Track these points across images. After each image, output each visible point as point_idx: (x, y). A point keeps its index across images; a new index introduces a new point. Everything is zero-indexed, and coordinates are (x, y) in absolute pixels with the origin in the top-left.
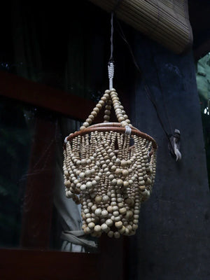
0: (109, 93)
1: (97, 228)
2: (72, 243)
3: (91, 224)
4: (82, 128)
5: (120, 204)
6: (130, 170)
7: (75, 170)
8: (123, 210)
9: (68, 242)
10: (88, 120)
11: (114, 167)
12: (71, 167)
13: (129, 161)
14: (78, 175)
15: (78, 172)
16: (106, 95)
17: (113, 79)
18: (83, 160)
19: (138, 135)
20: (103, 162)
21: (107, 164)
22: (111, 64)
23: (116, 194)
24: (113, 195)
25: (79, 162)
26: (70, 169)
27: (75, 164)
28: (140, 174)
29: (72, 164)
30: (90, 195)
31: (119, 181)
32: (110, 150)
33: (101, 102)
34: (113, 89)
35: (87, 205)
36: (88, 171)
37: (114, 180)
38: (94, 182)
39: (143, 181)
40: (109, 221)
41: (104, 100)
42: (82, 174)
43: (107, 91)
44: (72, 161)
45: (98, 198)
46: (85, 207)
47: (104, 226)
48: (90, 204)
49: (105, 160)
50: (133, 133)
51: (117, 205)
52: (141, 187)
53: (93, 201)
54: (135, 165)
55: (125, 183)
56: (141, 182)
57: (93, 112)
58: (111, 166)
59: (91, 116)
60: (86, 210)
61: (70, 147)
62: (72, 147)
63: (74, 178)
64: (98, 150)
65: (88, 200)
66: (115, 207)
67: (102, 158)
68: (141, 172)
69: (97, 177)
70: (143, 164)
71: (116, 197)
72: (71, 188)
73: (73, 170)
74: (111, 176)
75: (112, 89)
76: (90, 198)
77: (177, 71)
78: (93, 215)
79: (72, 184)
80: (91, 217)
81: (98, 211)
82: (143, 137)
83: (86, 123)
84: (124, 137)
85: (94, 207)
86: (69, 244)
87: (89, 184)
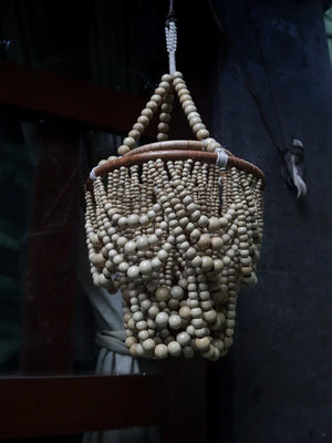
0: (171, 81)
1: (161, 349)
2: (115, 352)
3: (149, 343)
4: (122, 148)
5: (205, 304)
6: (226, 237)
7: (115, 236)
8: (210, 314)
9: (109, 350)
10: (133, 132)
11: (196, 232)
12: (106, 229)
13: (223, 220)
14: (123, 246)
15: (122, 240)
16: (163, 84)
17: (177, 54)
18: (133, 218)
19: (240, 167)
20: (174, 222)
21: (184, 226)
22: (172, 24)
23: (197, 283)
24: (192, 286)
25: (123, 220)
26: (103, 233)
27: (115, 224)
28: (243, 244)
29: (108, 224)
30: (145, 285)
31: (206, 260)
32: (188, 198)
33: (155, 97)
34: (177, 73)
35: (139, 303)
36: (142, 240)
37: (197, 259)
38: (156, 261)
39: (249, 258)
40: (183, 337)
41: (162, 95)
42: (130, 245)
43: (165, 76)
44: (110, 218)
45: (161, 293)
46: (134, 307)
47: (174, 346)
48: (145, 303)
49: (178, 218)
50: (230, 164)
51: (199, 306)
52: (245, 269)
53: (151, 296)
54: (234, 226)
55: (217, 263)
56: (244, 260)
57: (142, 118)
58: (191, 230)
59: (137, 125)
60: (138, 315)
61: (102, 188)
62: (106, 189)
63: (112, 252)
64: (163, 198)
65: (141, 296)
66: (196, 311)
67: (172, 215)
68: (245, 241)
69: (162, 253)
70: (249, 225)
71: (197, 290)
72: (105, 270)
73: (110, 235)
74: (191, 250)
75: (174, 72)
76: (145, 291)
77: (293, 32)
78: (150, 323)
79: (108, 263)
80: (147, 328)
81: (162, 317)
82: (248, 170)
83: (128, 140)
84: (207, 169)
85: (153, 310)
86: (111, 354)
87: (145, 264)
